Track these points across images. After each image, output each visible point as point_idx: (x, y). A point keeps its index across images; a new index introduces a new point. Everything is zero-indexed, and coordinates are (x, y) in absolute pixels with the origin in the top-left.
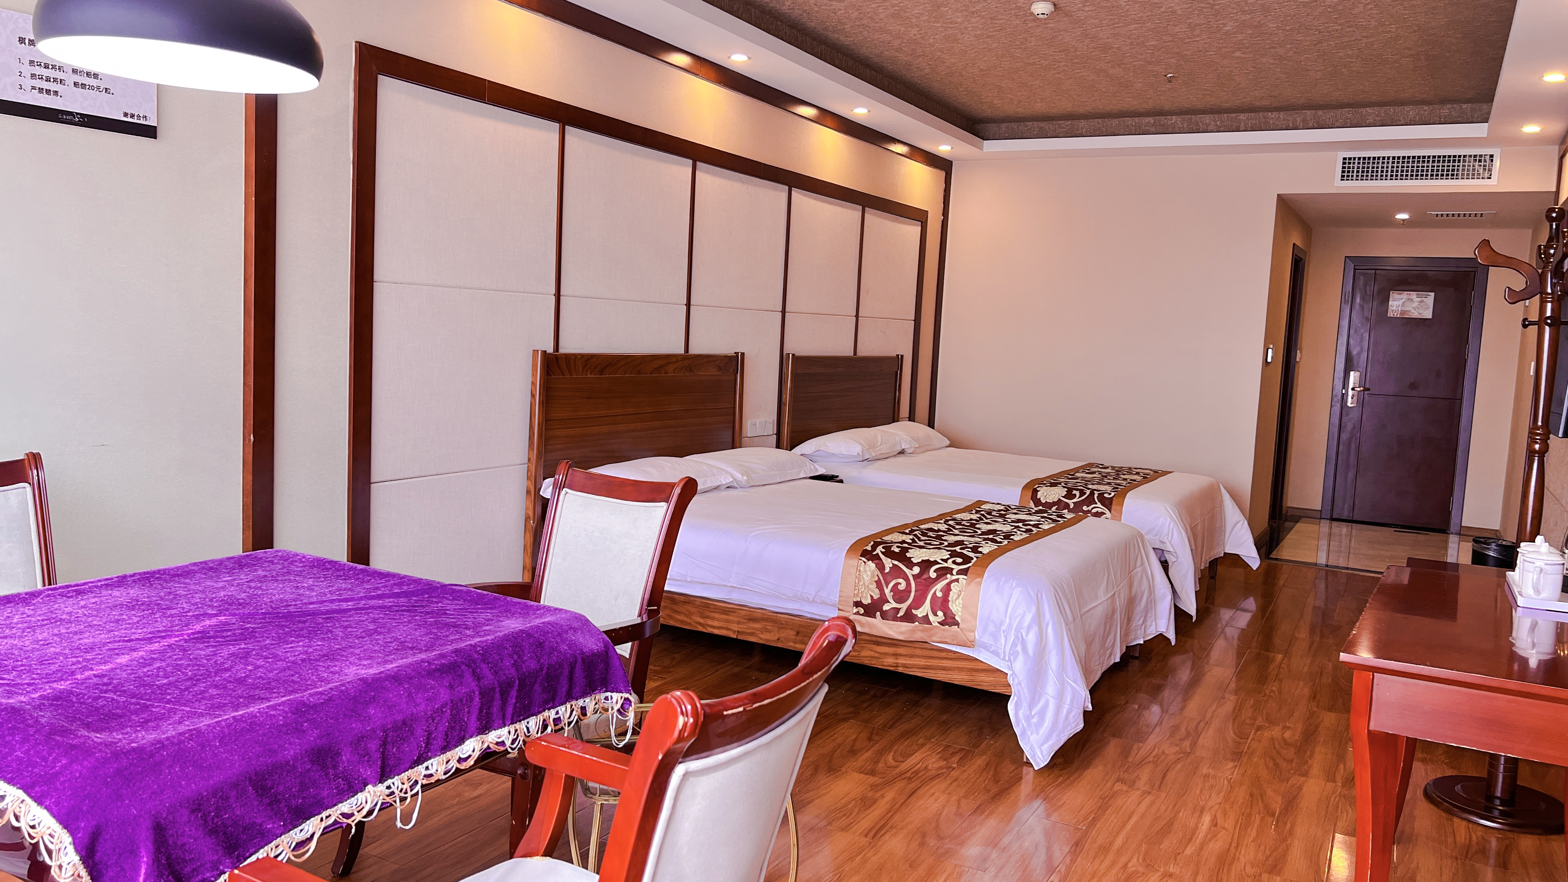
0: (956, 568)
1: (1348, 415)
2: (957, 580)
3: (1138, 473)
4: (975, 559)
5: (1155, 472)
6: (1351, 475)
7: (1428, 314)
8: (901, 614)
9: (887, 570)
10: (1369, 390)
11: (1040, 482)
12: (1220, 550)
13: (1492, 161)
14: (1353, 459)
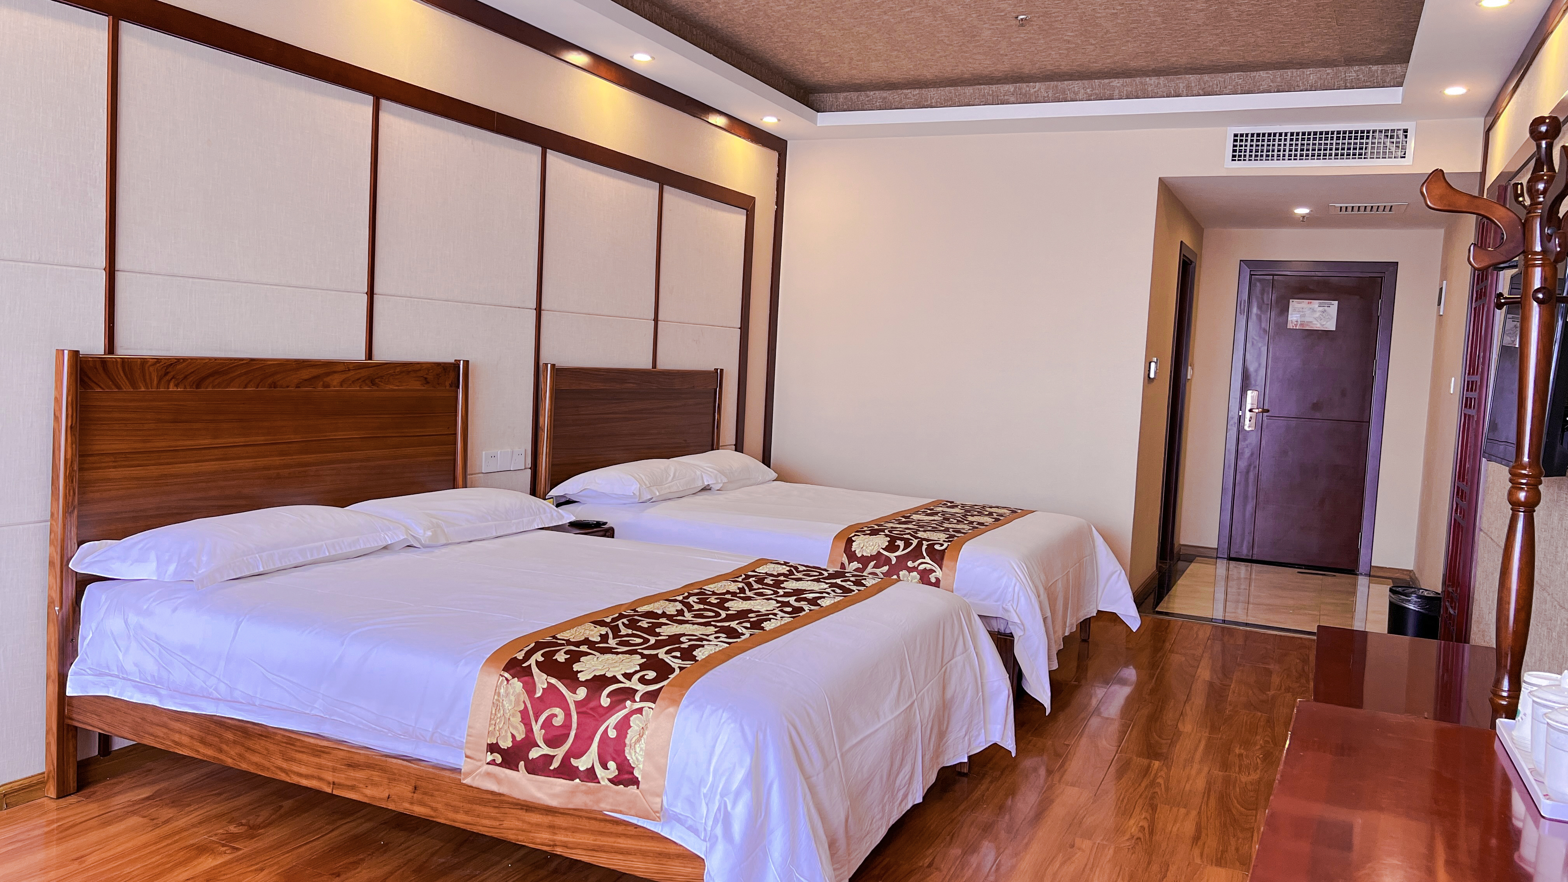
0: (642, 689)
1: (1245, 440)
2: (640, 711)
3: (991, 514)
4: (677, 671)
5: (1014, 512)
6: (1250, 507)
7: (1331, 326)
8: (555, 764)
9: (539, 694)
10: (1268, 411)
11: (859, 529)
12: (1091, 607)
13: (1406, 137)
14: (1251, 489)
